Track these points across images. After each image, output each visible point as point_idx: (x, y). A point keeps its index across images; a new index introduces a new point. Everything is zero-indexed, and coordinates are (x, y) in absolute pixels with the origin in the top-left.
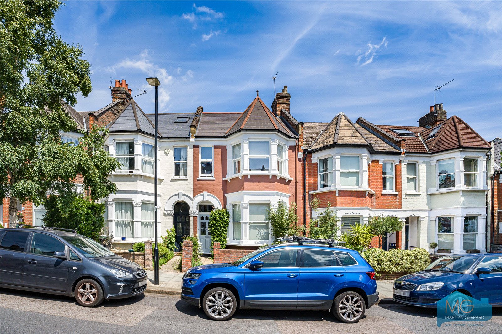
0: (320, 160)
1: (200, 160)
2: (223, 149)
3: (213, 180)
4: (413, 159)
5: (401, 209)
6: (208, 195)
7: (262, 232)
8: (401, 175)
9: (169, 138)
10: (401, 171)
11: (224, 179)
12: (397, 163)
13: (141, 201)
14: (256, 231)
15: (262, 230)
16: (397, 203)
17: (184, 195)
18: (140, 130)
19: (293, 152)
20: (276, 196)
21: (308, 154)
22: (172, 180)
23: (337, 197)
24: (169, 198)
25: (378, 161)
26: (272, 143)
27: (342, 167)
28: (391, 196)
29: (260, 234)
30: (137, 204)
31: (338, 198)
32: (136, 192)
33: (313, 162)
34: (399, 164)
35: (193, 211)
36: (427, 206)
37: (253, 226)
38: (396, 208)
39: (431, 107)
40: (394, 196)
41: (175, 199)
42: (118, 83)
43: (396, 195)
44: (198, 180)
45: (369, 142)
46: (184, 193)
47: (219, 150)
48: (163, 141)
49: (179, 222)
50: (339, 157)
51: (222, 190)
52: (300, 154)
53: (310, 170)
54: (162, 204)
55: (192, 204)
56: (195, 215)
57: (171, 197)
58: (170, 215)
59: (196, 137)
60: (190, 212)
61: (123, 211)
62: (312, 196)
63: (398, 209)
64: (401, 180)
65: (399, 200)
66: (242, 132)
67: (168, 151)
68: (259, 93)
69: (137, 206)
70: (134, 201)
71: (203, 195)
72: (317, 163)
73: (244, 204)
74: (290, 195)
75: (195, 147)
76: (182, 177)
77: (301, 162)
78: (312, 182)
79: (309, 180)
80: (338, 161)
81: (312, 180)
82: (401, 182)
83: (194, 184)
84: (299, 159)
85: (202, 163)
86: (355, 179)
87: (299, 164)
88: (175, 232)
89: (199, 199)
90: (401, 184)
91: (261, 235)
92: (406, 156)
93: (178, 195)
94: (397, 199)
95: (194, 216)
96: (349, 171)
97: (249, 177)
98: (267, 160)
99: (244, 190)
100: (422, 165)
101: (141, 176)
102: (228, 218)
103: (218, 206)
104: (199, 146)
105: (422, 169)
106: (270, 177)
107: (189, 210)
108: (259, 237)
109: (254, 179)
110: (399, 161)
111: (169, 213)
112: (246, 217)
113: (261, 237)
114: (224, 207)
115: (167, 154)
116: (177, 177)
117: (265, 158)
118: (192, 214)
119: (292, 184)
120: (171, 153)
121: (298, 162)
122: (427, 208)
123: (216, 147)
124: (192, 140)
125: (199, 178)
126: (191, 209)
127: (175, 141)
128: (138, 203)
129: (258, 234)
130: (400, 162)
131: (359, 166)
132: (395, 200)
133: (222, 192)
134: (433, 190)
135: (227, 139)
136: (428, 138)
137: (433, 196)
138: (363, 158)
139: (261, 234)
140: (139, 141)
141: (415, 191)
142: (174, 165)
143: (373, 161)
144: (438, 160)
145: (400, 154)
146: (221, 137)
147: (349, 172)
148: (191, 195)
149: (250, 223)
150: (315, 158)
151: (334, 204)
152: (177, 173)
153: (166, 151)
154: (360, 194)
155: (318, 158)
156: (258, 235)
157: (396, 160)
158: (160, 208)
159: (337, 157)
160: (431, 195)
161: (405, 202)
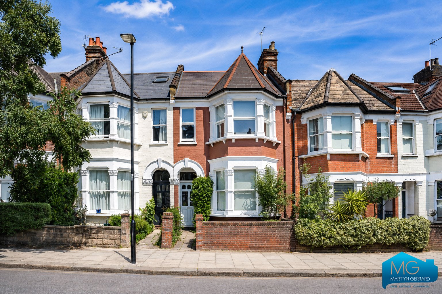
0: (309, 121)
1: (181, 124)
2: (206, 111)
3: (195, 145)
4: (409, 118)
5: (397, 173)
6: (189, 161)
7: (249, 201)
9: (147, 100)
10: (397, 131)
11: (207, 143)
14: (242, 201)
15: (248, 199)
16: (393, 166)
17: (163, 162)
18: (116, 91)
19: (281, 112)
20: (262, 161)
21: (297, 114)
22: (151, 146)
23: (328, 160)
25: (371, 121)
26: (258, 103)
27: (333, 128)
28: (386, 159)
29: (246, 203)
30: (113, 172)
31: (330, 162)
32: (112, 160)
33: (302, 123)
34: (394, 124)
35: (174, 179)
36: (425, 169)
37: (238, 195)
38: (392, 173)
39: (426, 62)
41: (154, 167)
42: (92, 41)
43: (391, 158)
44: (179, 145)
45: (362, 101)
46: (164, 160)
47: (201, 112)
48: (140, 103)
49: (159, 192)
50: (331, 117)
51: (205, 156)
52: (289, 115)
54: (139, 173)
55: (172, 172)
56: (176, 184)
57: (149, 165)
58: (149, 184)
59: (176, 98)
60: (170, 180)
61: (98, 180)
62: (302, 161)
63: (394, 173)
64: (397, 141)
65: (395, 163)
66: (226, 92)
67: (146, 114)
68: (243, 49)
69: (113, 175)
70: (110, 169)
71: (184, 162)
72: (306, 125)
73: (228, 171)
74: (278, 160)
75: (175, 109)
76: (162, 142)
77: (289, 124)
78: (301, 146)
79: (299, 144)
80: (329, 122)
81: (301, 144)
82: (397, 143)
83: (175, 150)
84: (288, 121)
85: (183, 126)
86: (347, 141)
87: (288, 126)
88: (154, 203)
89: (180, 166)
90: (397, 146)
91: (247, 205)
92: (401, 115)
93: (157, 161)
94: (393, 163)
95: (174, 185)
96: (341, 132)
97: (233, 141)
98: (253, 122)
99: (228, 155)
100: (418, 125)
101: (117, 141)
102: (212, 186)
103: (200, 173)
104: (179, 107)
105: (419, 129)
106: (257, 141)
108: (245, 207)
109: (240, 142)
110: (394, 120)
111: (148, 182)
112: (231, 185)
113: (247, 207)
114: (207, 175)
115: (145, 117)
116: (156, 142)
117: (251, 119)
118: (172, 182)
119: (280, 148)
120: (150, 116)
121: (286, 123)
122: (425, 172)
123: (198, 109)
124: (172, 101)
125: (180, 143)
126: (171, 178)
127: (153, 103)
128: (114, 171)
129: (244, 203)
130: (396, 121)
131: (351, 126)
132: (391, 163)
133: (205, 158)
134: (431, 152)
135: (210, 100)
136: (424, 95)
137: (431, 159)
138: (356, 117)
140: (114, 103)
141: (411, 153)
142: (153, 129)
143: (367, 121)
144: (435, 119)
145: (395, 113)
146: (203, 98)
147: (341, 134)
148: (171, 162)
149: (235, 192)
150: (305, 119)
151: (326, 169)
152: (156, 137)
153: (144, 114)
154: (353, 158)
155: (308, 118)
156: (244, 205)
157: (391, 119)
158: (138, 177)
159: (328, 117)
160: (428, 157)
161: (401, 166)
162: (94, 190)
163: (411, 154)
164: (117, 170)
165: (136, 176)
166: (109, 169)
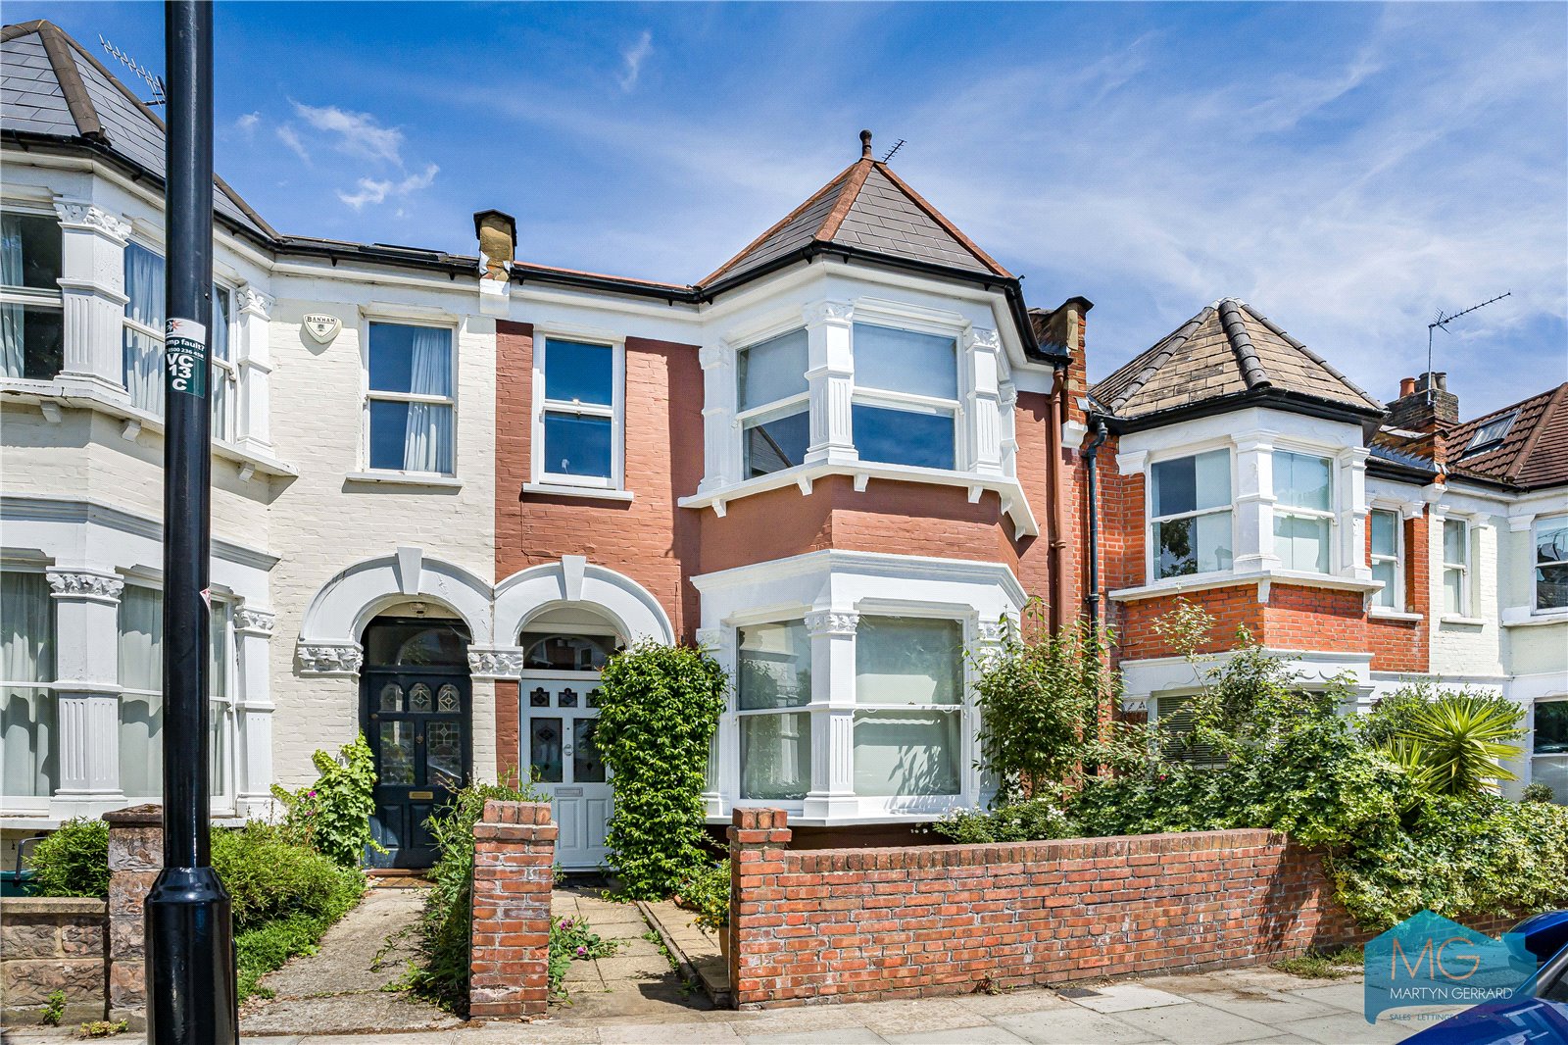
0: (1152, 465)
3: (622, 505)
4: (1462, 506)
5: (1427, 671)
6: (590, 572)
7: (920, 757)
8: (1427, 557)
10: (1427, 541)
11: (686, 502)
12: (1417, 514)
13: (119, 571)
14: (890, 754)
15: (919, 749)
16: (1415, 650)
18: (106, 144)
19: (1038, 419)
21: (1109, 433)
23: (1261, 607)
26: (980, 344)
28: (1398, 627)
29: (907, 765)
31: (1267, 612)
32: (75, 510)
33: (1123, 472)
34: (1421, 516)
36: (1501, 667)
37: (872, 729)
38: (1414, 671)
39: (1405, 383)
40: (1407, 627)
43: (1411, 624)
49: (392, 717)
50: (1270, 447)
51: (678, 557)
52: (1074, 432)
53: (1108, 501)
54: (279, 611)
55: (489, 620)
62: (1123, 607)
63: (1419, 671)
64: (1428, 573)
65: (1421, 640)
66: (823, 265)
69: (83, 600)
70: (59, 566)
72: (1142, 477)
73: (834, 618)
74: (1028, 597)
77: (1074, 468)
78: (1119, 552)
79: (1110, 543)
80: (1265, 463)
81: (1118, 545)
82: (1428, 578)
84: (1068, 455)
86: (1313, 546)
87: (1066, 473)
88: (371, 765)
90: (1428, 588)
91: (916, 771)
92: (1446, 490)
94: (1415, 638)
96: (1293, 511)
97: (861, 485)
99: (831, 545)
100: (1486, 529)
105: (1487, 540)
106: (976, 498)
108: (905, 781)
110: (1422, 504)
112: (843, 683)
113: (913, 779)
114: (689, 640)
117: (933, 412)
119: (1038, 554)
121: (1061, 462)
122: (1501, 675)
128: (89, 578)
129: (900, 765)
130: (1426, 510)
132: (1409, 640)
133: (675, 566)
134: (1523, 613)
136: (1466, 454)
137: (1516, 634)
139: (916, 765)
140: (94, 211)
144: (1537, 516)
145: (1427, 479)
147: (1292, 518)
149: (858, 715)
150: (1135, 456)
155: (1150, 454)
156: (899, 774)
157: (1414, 499)
158: (267, 631)
159: (1260, 446)
160: (1510, 629)
161: (1439, 651)
164: (112, 572)
165: (253, 628)
166: (52, 562)
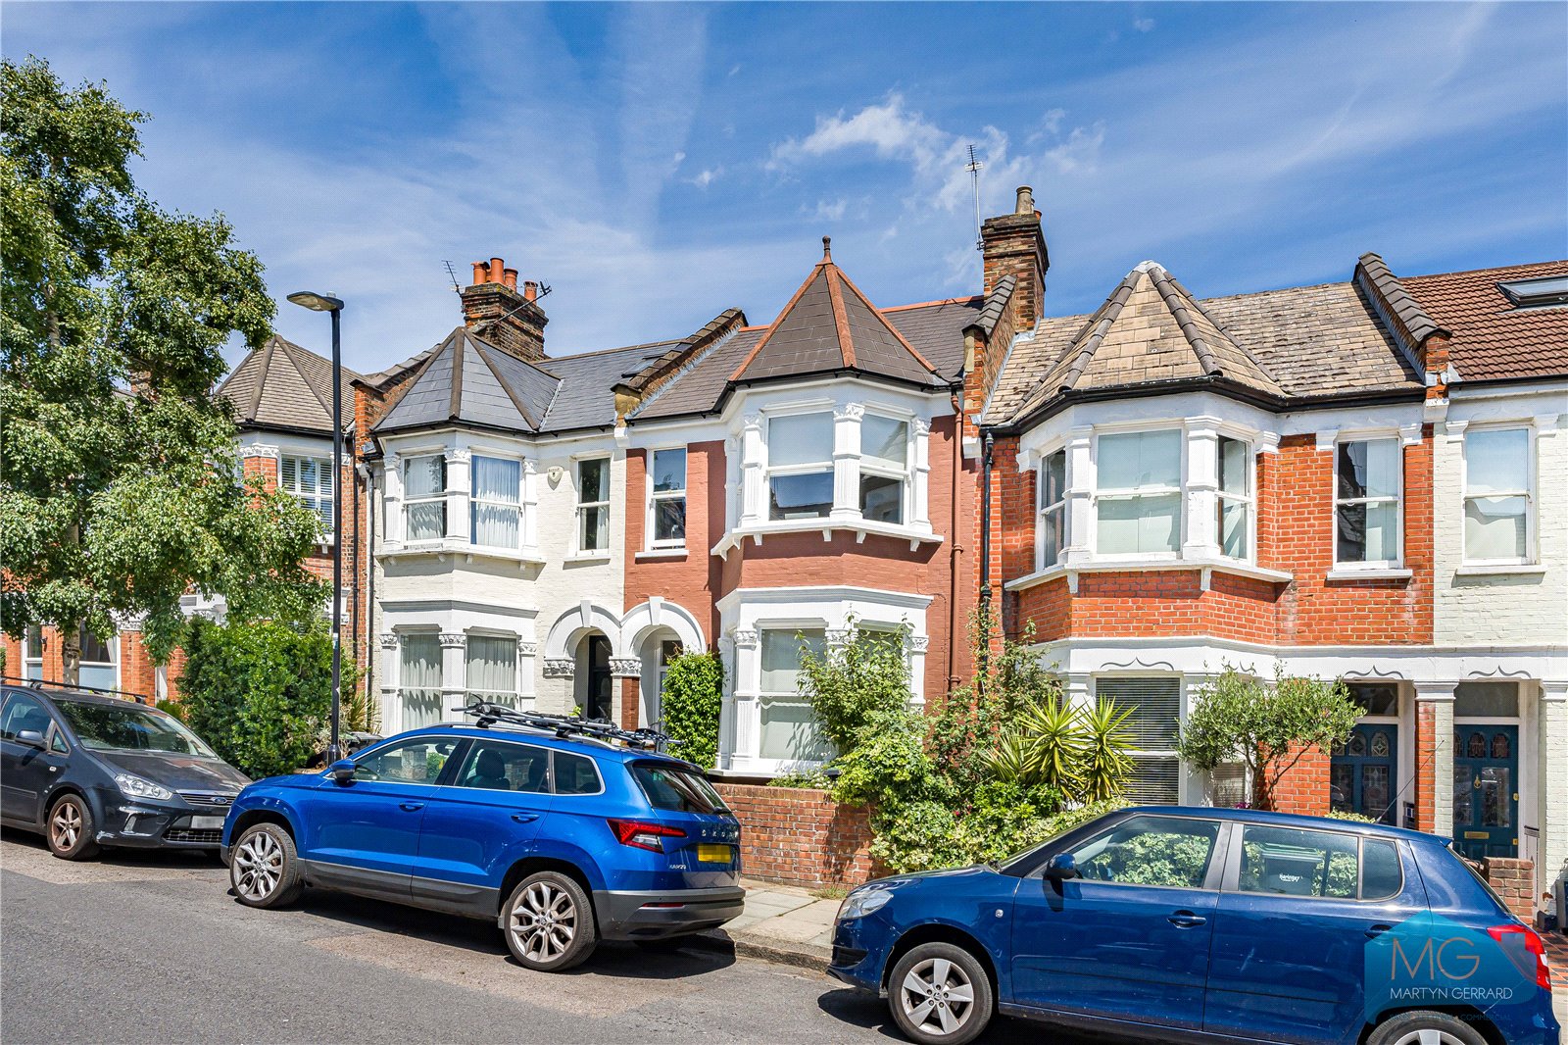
0: (1045, 460)
1: (650, 495)
2: (716, 452)
3: (683, 558)
5: (1432, 643)
6: (663, 606)
7: (806, 729)
8: (1431, 492)
10: (1431, 472)
11: (714, 552)
12: (1412, 438)
13: (465, 630)
15: (806, 725)
16: (1407, 616)
17: (596, 609)
18: (457, 418)
19: (947, 438)
20: (843, 601)
21: (1004, 438)
22: (568, 565)
23: (1072, 597)
24: (557, 622)
25: (1310, 439)
27: (1102, 480)
28: (1376, 587)
29: (798, 738)
30: (451, 641)
31: (1076, 602)
32: (448, 605)
33: (1021, 469)
34: (1420, 442)
35: (621, 660)
37: (773, 711)
38: (1405, 643)
40: (1392, 588)
41: (574, 622)
43: (1403, 583)
44: (641, 560)
45: (1212, 368)
46: (596, 604)
47: (703, 456)
48: (543, 445)
50: (1086, 442)
51: (710, 589)
52: (972, 444)
53: (1007, 499)
54: (538, 641)
55: (618, 639)
56: (628, 674)
57: (561, 618)
58: (560, 674)
59: (632, 422)
60: (611, 663)
61: (423, 661)
62: (1013, 599)
63: (1415, 643)
64: (1431, 513)
65: (1418, 602)
67: (557, 473)
69: (451, 647)
70: (444, 632)
71: (648, 607)
72: (1033, 474)
73: (739, 634)
74: (932, 598)
75: (631, 453)
76: (598, 553)
77: (976, 475)
78: (1016, 547)
79: (1005, 540)
81: (1016, 540)
82: (1431, 519)
83: (628, 574)
84: (968, 464)
85: (657, 503)
87: (969, 481)
89: (639, 620)
90: (1431, 533)
91: (804, 742)
92: (1453, 402)
93: (578, 609)
94: (1407, 600)
95: (623, 678)
96: (1139, 491)
97: (758, 542)
98: (827, 478)
99: (740, 586)
100: (1554, 436)
101: (466, 555)
103: (694, 643)
104: (644, 449)
105: (1556, 451)
106: (827, 538)
107: (610, 658)
108: (797, 748)
109: (777, 546)
110: (1416, 427)
111: (557, 667)
112: (749, 678)
113: (801, 748)
114: (713, 647)
115: (553, 484)
118: (618, 670)
119: (941, 557)
120: (567, 479)
121: (961, 472)
123: (693, 448)
124: (620, 432)
125: (647, 552)
126: (615, 655)
127: (575, 441)
128: (452, 637)
129: (794, 737)
130: (1428, 431)
132: (1398, 602)
133: (709, 596)
139: (803, 739)
140: (456, 452)
141: (1519, 560)
142: (579, 516)
143: (1286, 442)
145: (1419, 396)
147: (1137, 499)
148: (618, 610)
149: (765, 700)
150: (1026, 454)
153: (552, 474)
154: (1179, 584)
155: (1036, 452)
156: (793, 743)
157: (1404, 424)
158: (533, 653)
159: (1076, 443)
161: (1454, 614)
162: (415, 689)
163: (1514, 564)
164: (461, 632)
165: (526, 652)
166: (441, 630)
